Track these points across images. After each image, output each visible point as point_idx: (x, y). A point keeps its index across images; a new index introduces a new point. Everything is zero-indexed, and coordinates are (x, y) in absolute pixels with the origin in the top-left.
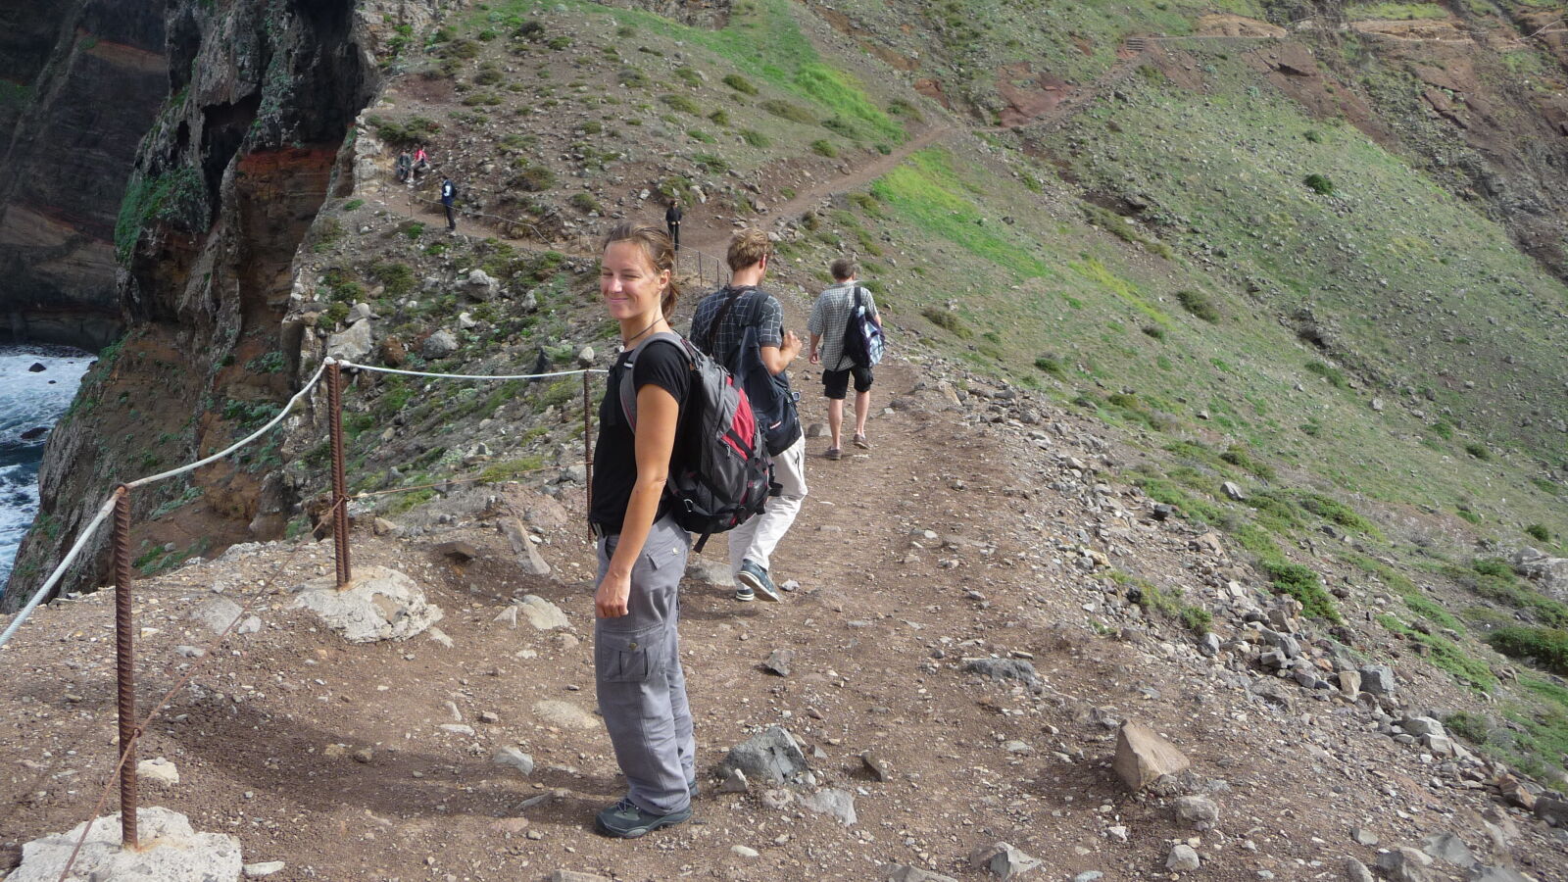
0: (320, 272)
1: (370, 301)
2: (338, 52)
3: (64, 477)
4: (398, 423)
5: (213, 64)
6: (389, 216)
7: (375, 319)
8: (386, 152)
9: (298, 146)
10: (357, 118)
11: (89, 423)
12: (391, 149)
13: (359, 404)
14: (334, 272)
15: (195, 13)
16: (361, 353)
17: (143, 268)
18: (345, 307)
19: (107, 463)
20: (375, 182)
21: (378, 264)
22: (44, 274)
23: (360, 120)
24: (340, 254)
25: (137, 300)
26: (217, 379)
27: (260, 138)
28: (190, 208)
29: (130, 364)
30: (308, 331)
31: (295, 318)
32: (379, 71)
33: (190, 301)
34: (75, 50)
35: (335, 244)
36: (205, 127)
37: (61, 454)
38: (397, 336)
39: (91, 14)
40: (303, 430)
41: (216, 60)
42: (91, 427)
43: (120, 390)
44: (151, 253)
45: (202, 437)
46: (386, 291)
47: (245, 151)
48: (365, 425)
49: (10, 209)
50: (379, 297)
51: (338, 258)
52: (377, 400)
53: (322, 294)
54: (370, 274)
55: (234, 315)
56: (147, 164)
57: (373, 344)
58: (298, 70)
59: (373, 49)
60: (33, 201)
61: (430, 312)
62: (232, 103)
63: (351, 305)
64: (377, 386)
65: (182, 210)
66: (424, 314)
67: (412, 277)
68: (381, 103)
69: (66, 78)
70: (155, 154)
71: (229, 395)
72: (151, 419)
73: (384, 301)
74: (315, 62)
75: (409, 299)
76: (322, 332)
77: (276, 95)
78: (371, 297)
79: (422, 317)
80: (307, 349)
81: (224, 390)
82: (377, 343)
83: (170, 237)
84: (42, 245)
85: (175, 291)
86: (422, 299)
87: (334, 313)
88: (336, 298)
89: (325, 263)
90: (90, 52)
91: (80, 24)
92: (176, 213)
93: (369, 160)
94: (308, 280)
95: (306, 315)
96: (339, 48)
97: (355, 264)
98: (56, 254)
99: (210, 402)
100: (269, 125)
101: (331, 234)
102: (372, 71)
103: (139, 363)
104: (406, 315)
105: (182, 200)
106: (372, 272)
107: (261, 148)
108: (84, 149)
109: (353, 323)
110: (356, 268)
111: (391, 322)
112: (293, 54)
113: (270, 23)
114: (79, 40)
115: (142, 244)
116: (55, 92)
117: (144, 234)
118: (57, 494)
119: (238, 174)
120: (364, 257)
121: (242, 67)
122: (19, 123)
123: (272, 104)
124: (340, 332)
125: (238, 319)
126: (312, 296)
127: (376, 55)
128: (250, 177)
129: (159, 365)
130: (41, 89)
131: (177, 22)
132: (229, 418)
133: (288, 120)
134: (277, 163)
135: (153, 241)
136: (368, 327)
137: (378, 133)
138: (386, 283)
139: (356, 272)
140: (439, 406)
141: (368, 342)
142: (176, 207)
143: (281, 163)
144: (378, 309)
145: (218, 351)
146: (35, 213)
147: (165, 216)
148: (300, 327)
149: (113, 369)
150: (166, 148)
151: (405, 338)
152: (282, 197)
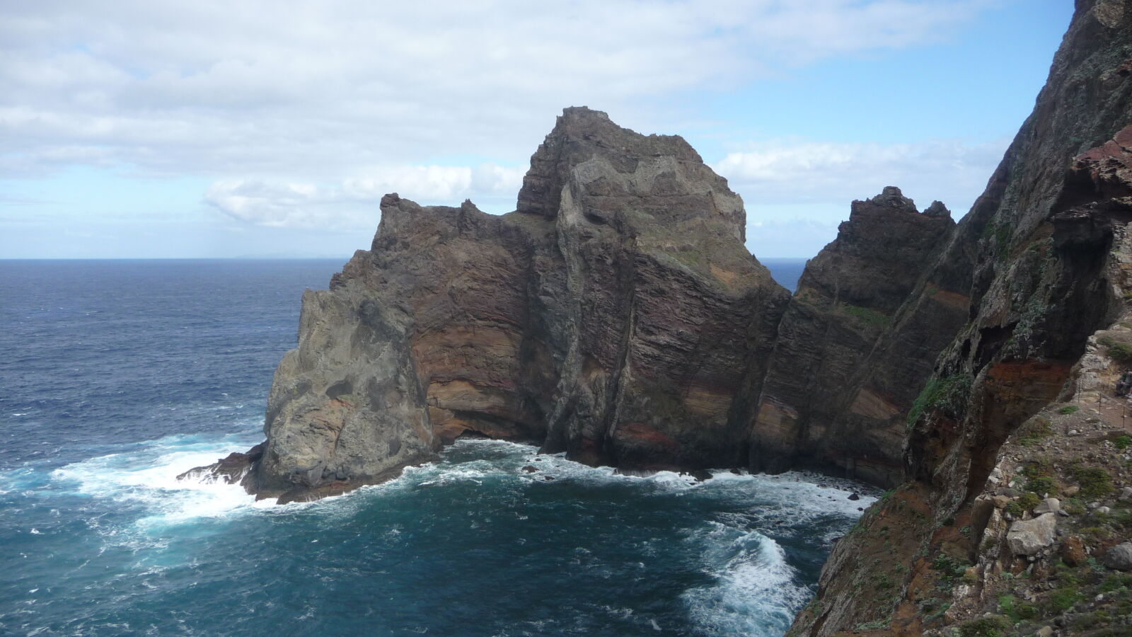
0: (1020, 463)
1: (1062, 497)
2: (1090, 287)
3: (834, 576)
4: (1058, 624)
5: (995, 298)
6: (1100, 424)
7: (1063, 515)
8: (1112, 368)
9: (1041, 360)
10: (1090, 338)
11: (858, 543)
12: (1118, 367)
13: (1027, 593)
14: (1033, 465)
15: (995, 266)
16: (1041, 544)
17: (918, 439)
18: (1037, 497)
19: (859, 576)
20: (1096, 393)
21: (1078, 466)
22: (872, 436)
23: (1093, 339)
24: (1043, 450)
25: (910, 462)
26: (936, 534)
27: (1011, 351)
28: (959, 402)
29: (894, 507)
30: (996, 511)
31: (988, 498)
32: (1123, 302)
33: (942, 471)
34: (923, 296)
35: (1041, 441)
36: (981, 344)
37: (837, 559)
38: (1080, 537)
39: (938, 273)
40: (969, 600)
41: (997, 296)
42: (858, 546)
43: (883, 524)
44: (925, 431)
45: (913, 577)
46: (1080, 492)
47: (996, 360)
48: (1026, 614)
49: (863, 391)
50: (1073, 496)
51: (1040, 453)
52: (1045, 594)
53: (1017, 483)
54: (1068, 473)
55: (961, 487)
56: (941, 369)
57: (1055, 539)
58: (1052, 300)
59: (1121, 283)
60: (877, 388)
61: (1122, 522)
62: (1002, 327)
63: (1043, 498)
64: (1050, 580)
65: (953, 402)
66: (1114, 522)
67: (1110, 484)
68: (1116, 326)
69: (914, 312)
70: (948, 362)
71: (942, 550)
72: (897, 552)
73: (1077, 501)
74: (1068, 295)
75: (1102, 504)
76: (1009, 516)
77: (1030, 320)
78: (1065, 495)
79: (1112, 525)
80: (992, 528)
81: (940, 545)
82: (1059, 538)
83: (941, 421)
84: (875, 417)
85: (936, 461)
86: (1116, 507)
87: (1024, 502)
88: (1029, 488)
89: (1027, 455)
90: (932, 297)
91: (930, 279)
92: (948, 404)
93: (1094, 374)
94: (1008, 467)
95: (998, 498)
96: (1093, 283)
97: (1056, 461)
98: (883, 425)
99: (925, 552)
100: (1020, 343)
101: (1042, 431)
102: (1117, 301)
103: (901, 508)
104: (1096, 518)
105: (955, 395)
106: (1071, 472)
107: (1010, 359)
108: (915, 359)
109: (1040, 514)
110: (1055, 465)
111: (1079, 522)
112: (1050, 288)
113: (1044, 269)
114: (927, 289)
115: (920, 423)
116: (905, 320)
117: (923, 416)
118: (827, 586)
119: (987, 378)
120: (1065, 456)
121: (1015, 301)
122: (879, 338)
123: (1025, 326)
124: (1026, 519)
125: (964, 491)
126: (1008, 482)
127: (1123, 288)
128: (997, 381)
129: (914, 513)
130: (897, 318)
131: (981, 272)
132: (937, 569)
133: (1036, 339)
134: (1020, 372)
135: (928, 422)
136: (1054, 521)
137: (1108, 351)
138: (1082, 484)
139: (1055, 469)
140: (1105, 621)
141: (1050, 536)
142: (949, 400)
143: (1023, 373)
144: (1068, 507)
145: (943, 512)
146: (876, 396)
147: (941, 406)
148: (990, 506)
149: (883, 508)
150: (954, 360)
151: (1088, 542)
152: (1020, 399)
